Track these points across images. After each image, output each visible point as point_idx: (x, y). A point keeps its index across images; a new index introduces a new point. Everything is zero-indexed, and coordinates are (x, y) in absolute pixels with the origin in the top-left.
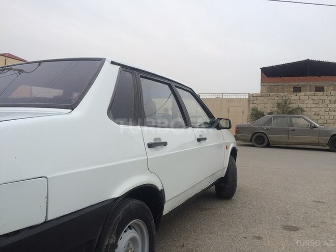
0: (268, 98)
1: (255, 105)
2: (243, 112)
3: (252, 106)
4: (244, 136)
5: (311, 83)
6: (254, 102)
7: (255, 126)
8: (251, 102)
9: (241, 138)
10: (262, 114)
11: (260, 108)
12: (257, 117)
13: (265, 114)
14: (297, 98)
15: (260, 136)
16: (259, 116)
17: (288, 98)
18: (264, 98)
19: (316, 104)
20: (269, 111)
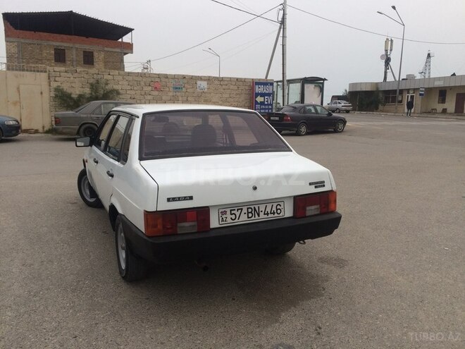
0: (76, 75)
1: (59, 84)
2: (41, 93)
3: (54, 85)
4: (68, 128)
5: (77, 46)
6: (57, 79)
7: (82, 115)
8: (52, 79)
9: (64, 131)
10: (69, 96)
11: (66, 87)
12: (63, 99)
13: (73, 96)
14: (110, 77)
15: (89, 128)
16: (65, 98)
17: (99, 77)
18: (70, 75)
19: (131, 86)
20: (78, 93)
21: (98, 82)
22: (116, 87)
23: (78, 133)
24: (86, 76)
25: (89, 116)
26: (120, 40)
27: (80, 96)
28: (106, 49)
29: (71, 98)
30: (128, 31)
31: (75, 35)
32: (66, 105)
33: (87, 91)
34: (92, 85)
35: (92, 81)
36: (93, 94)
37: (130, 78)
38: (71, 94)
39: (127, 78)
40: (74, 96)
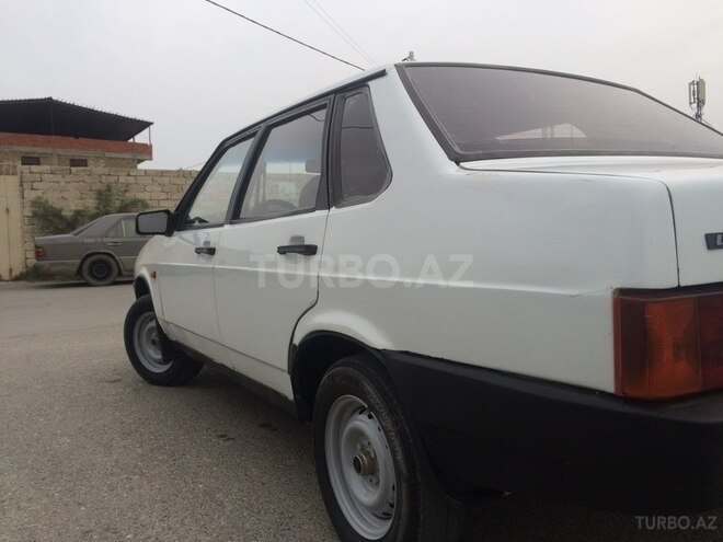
0: (69, 178)
1: (39, 194)
2: (8, 211)
3: (31, 195)
4: (61, 264)
5: (61, 151)
6: (35, 185)
7: (85, 240)
8: (27, 186)
9: (53, 269)
10: (57, 214)
11: (53, 199)
12: (47, 218)
13: (64, 213)
14: (131, 180)
15: (100, 261)
16: (51, 218)
17: (112, 179)
18: (58, 178)
19: (167, 193)
20: (74, 208)
21: (109, 188)
22: (140, 196)
23: (79, 272)
24: (87, 179)
25: (99, 240)
26: (131, 140)
27: (78, 213)
28: (108, 155)
29: (62, 218)
30: (142, 125)
31: (56, 134)
32: (52, 229)
33: (91, 203)
34: (99, 193)
35: (98, 186)
36: (101, 207)
37: (166, 180)
38: (60, 210)
39: (160, 180)
40: (67, 213)
